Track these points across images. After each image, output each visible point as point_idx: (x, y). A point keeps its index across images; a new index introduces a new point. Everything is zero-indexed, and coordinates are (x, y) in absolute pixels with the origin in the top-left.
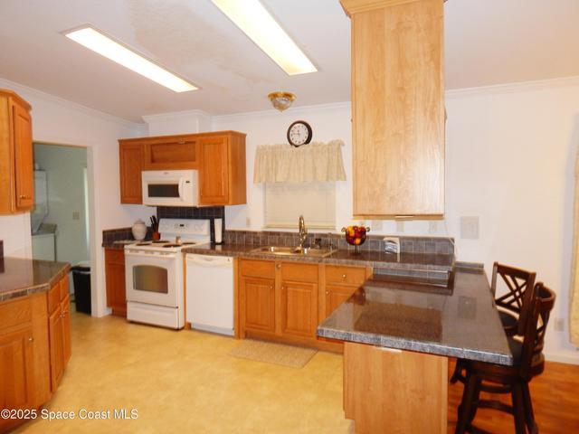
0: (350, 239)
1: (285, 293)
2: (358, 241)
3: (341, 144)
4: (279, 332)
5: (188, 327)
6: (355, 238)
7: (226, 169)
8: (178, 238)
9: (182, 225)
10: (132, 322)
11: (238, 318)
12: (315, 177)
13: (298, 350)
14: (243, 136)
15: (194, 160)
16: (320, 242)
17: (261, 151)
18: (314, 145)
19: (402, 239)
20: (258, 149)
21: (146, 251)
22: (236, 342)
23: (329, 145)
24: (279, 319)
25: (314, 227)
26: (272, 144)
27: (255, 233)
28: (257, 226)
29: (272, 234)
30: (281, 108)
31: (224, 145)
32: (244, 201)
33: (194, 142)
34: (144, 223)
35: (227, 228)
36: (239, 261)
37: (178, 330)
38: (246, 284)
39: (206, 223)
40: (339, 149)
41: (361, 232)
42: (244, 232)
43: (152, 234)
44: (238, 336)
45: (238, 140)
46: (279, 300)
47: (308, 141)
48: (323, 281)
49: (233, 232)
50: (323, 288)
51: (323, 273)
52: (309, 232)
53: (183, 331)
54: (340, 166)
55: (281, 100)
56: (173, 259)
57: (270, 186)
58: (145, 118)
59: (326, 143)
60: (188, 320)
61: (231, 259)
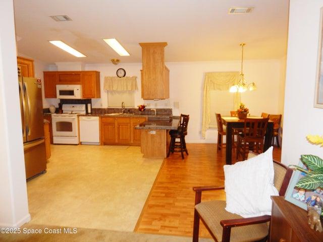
0: (140, 110)
1: (119, 128)
2: (143, 110)
3: (136, 78)
4: (117, 141)
5: (81, 143)
6: (141, 109)
7: (94, 85)
8: (72, 112)
9: (73, 107)
10: (55, 144)
11: (101, 138)
12: (127, 89)
13: (124, 146)
14: (99, 73)
15: (79, 81)
16: (130, 111)
17: (106, 79)
18: (127, 77)
19: (157, 109)
20: (105, 77)
21: (62, 116)
22: (101, 146)
23: (132, 77)
24: (117, 137)
25: (128, 106)
26: (111, 76)
27: (104, 109)
28: (105, 106)
29: (111, 109)
30: (116, 64)
31: (93, 76)
32: (100, 97)
33: (79, 74)
34: (54, 106)
35: (93, 108)
36: (101, 118)
37: (76, 145)
38: (104, 126)
39: (84, 106)
40: (136, 79)
41: (143, 107)
42: (100, 109)
43: (59, 110)
44: (101, 145)
45: (97, 74)
46: (116, 131)
47: (124, 76)
48: (132, 123)
49: (95, 109)
50: (131, 125)
51: (131, 120)
52: (126, 108)
53: (79, 146)
54: (136, 85)
55: (116, 61)
56: (74, 119)
57: (110, 91)
58: (56, 63)
59: (131, 77)
60: (81, 141)
61: (98, 117)
